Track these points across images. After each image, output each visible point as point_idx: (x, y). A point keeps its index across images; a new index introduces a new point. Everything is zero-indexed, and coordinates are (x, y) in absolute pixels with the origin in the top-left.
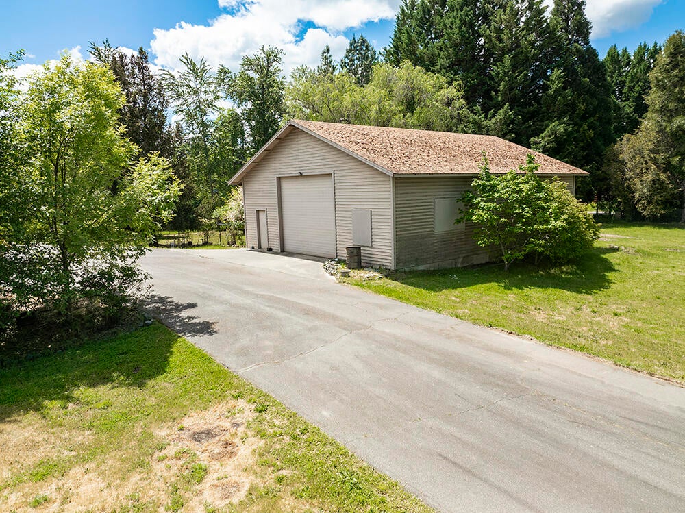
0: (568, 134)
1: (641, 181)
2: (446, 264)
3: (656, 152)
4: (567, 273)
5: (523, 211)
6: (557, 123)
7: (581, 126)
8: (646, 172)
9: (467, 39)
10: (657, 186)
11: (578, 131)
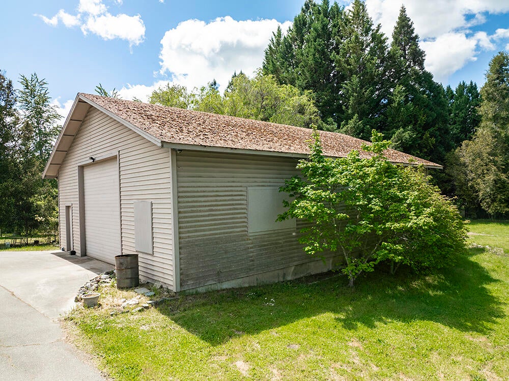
0: (414, 140)
1: (484, 181)
2: (268, 277)
3: (495, 155)
4: (435, 288)
5: (369, 202)
6: (402, 129)
7: (423, 134)
8: (487, 173)
9: (320, 64)
10: (499, 186)
11: (421, 138)
